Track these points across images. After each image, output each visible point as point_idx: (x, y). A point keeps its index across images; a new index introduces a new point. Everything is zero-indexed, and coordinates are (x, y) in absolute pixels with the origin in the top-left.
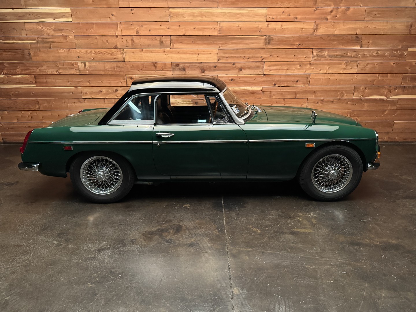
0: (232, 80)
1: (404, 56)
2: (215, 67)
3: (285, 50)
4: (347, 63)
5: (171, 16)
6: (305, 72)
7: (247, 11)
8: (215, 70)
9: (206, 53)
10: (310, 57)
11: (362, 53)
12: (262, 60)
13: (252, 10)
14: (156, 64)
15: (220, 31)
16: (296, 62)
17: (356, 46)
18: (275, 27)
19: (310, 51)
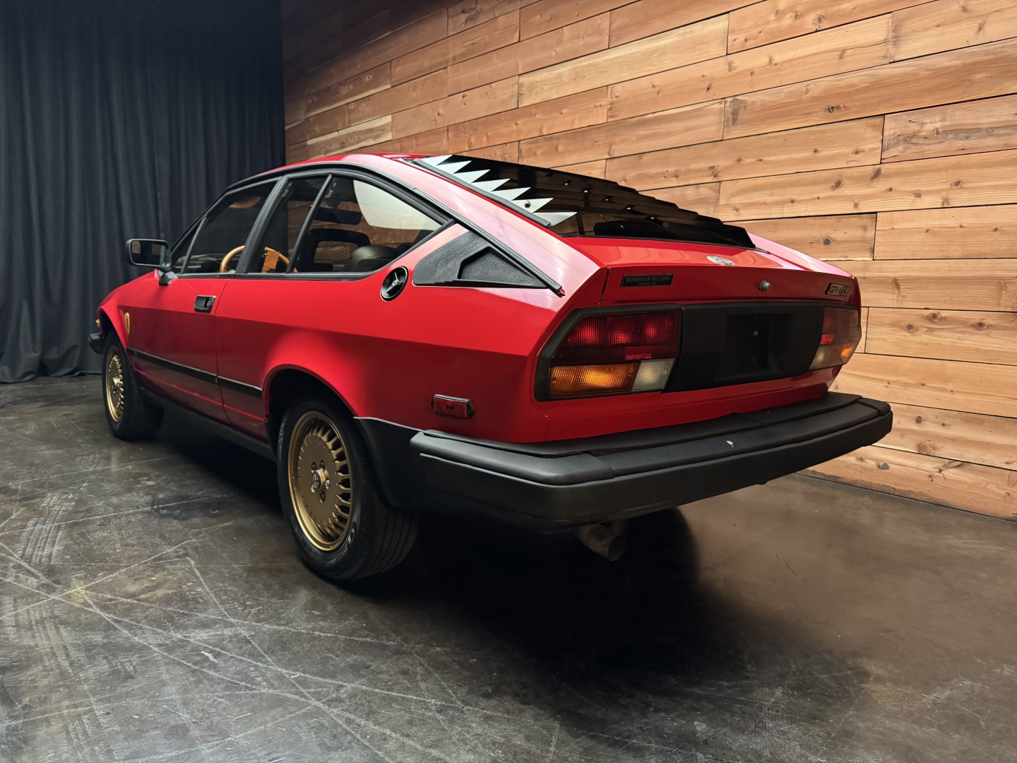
3: (783, 136)
5: (522, 94)
6: (856, 205)
7: (676, 39)
10: (874, 149)
13: (689, 30)
15: (612, 108)
16: (824, 174)
18: (749, 65)
19: (874, 126)
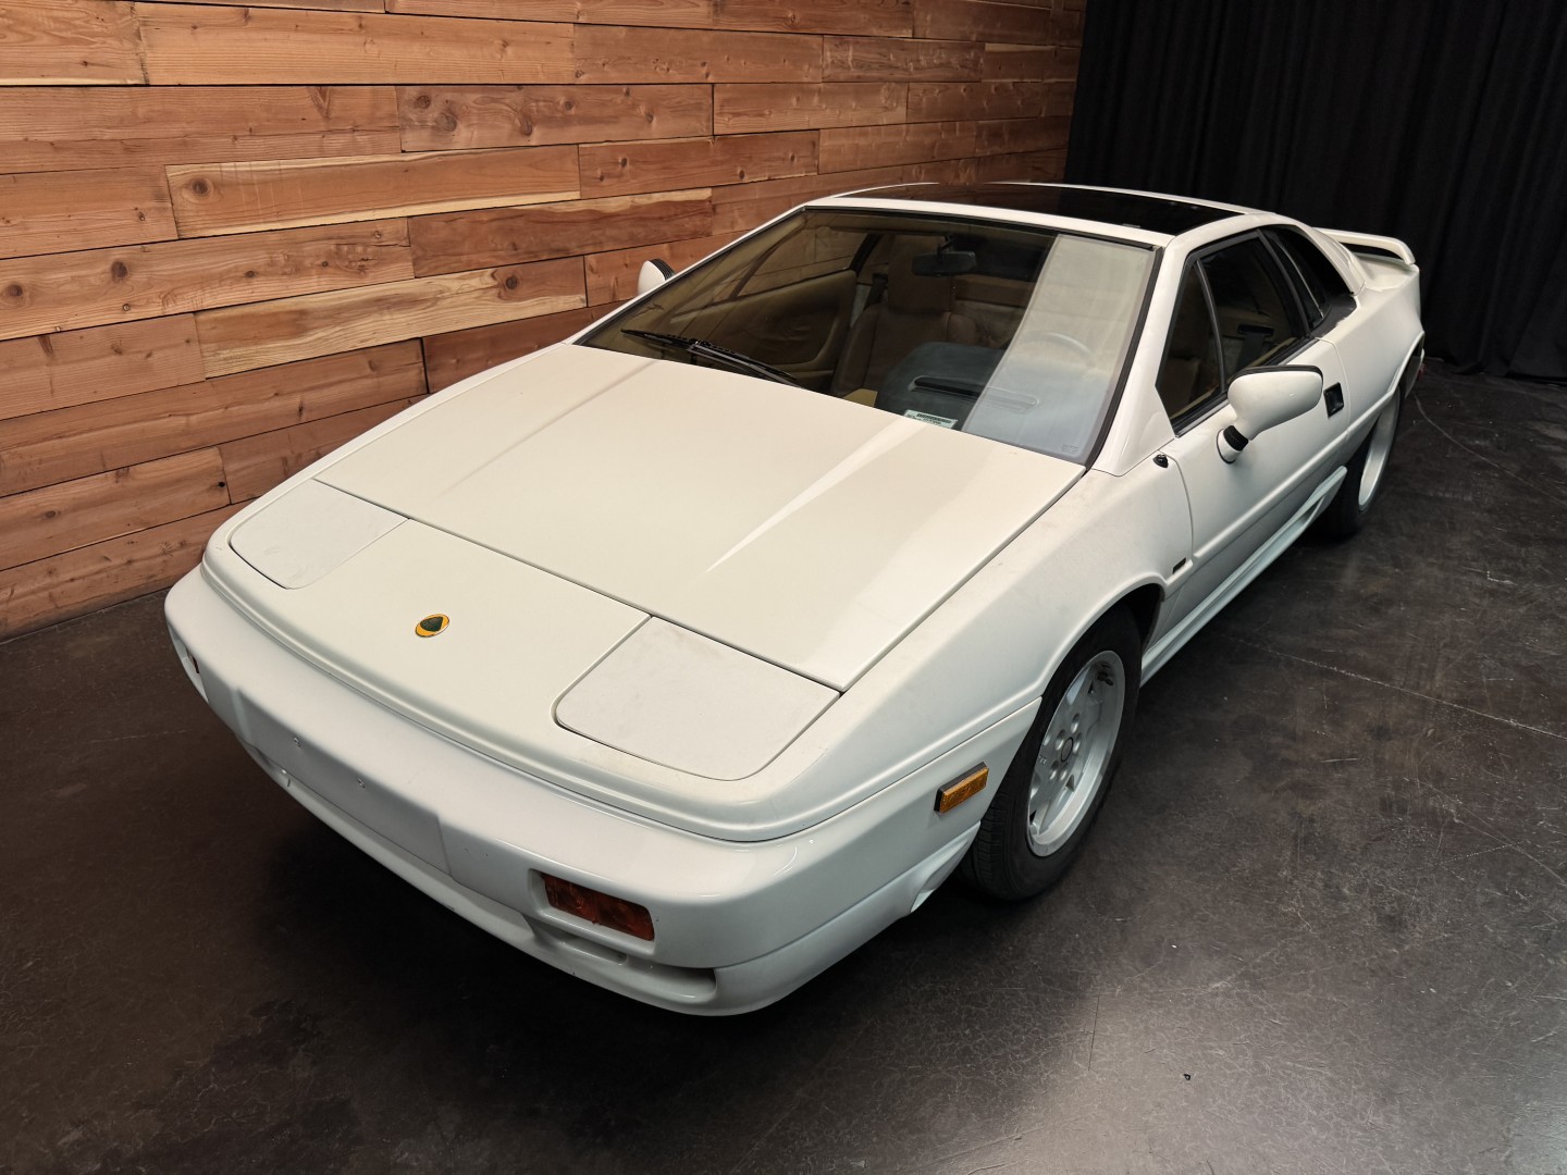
0: (624, 163)
2: (569, 105)
8: (566, 122)
9: (532, 38)
12: (707, 75)
14: (324, 96)
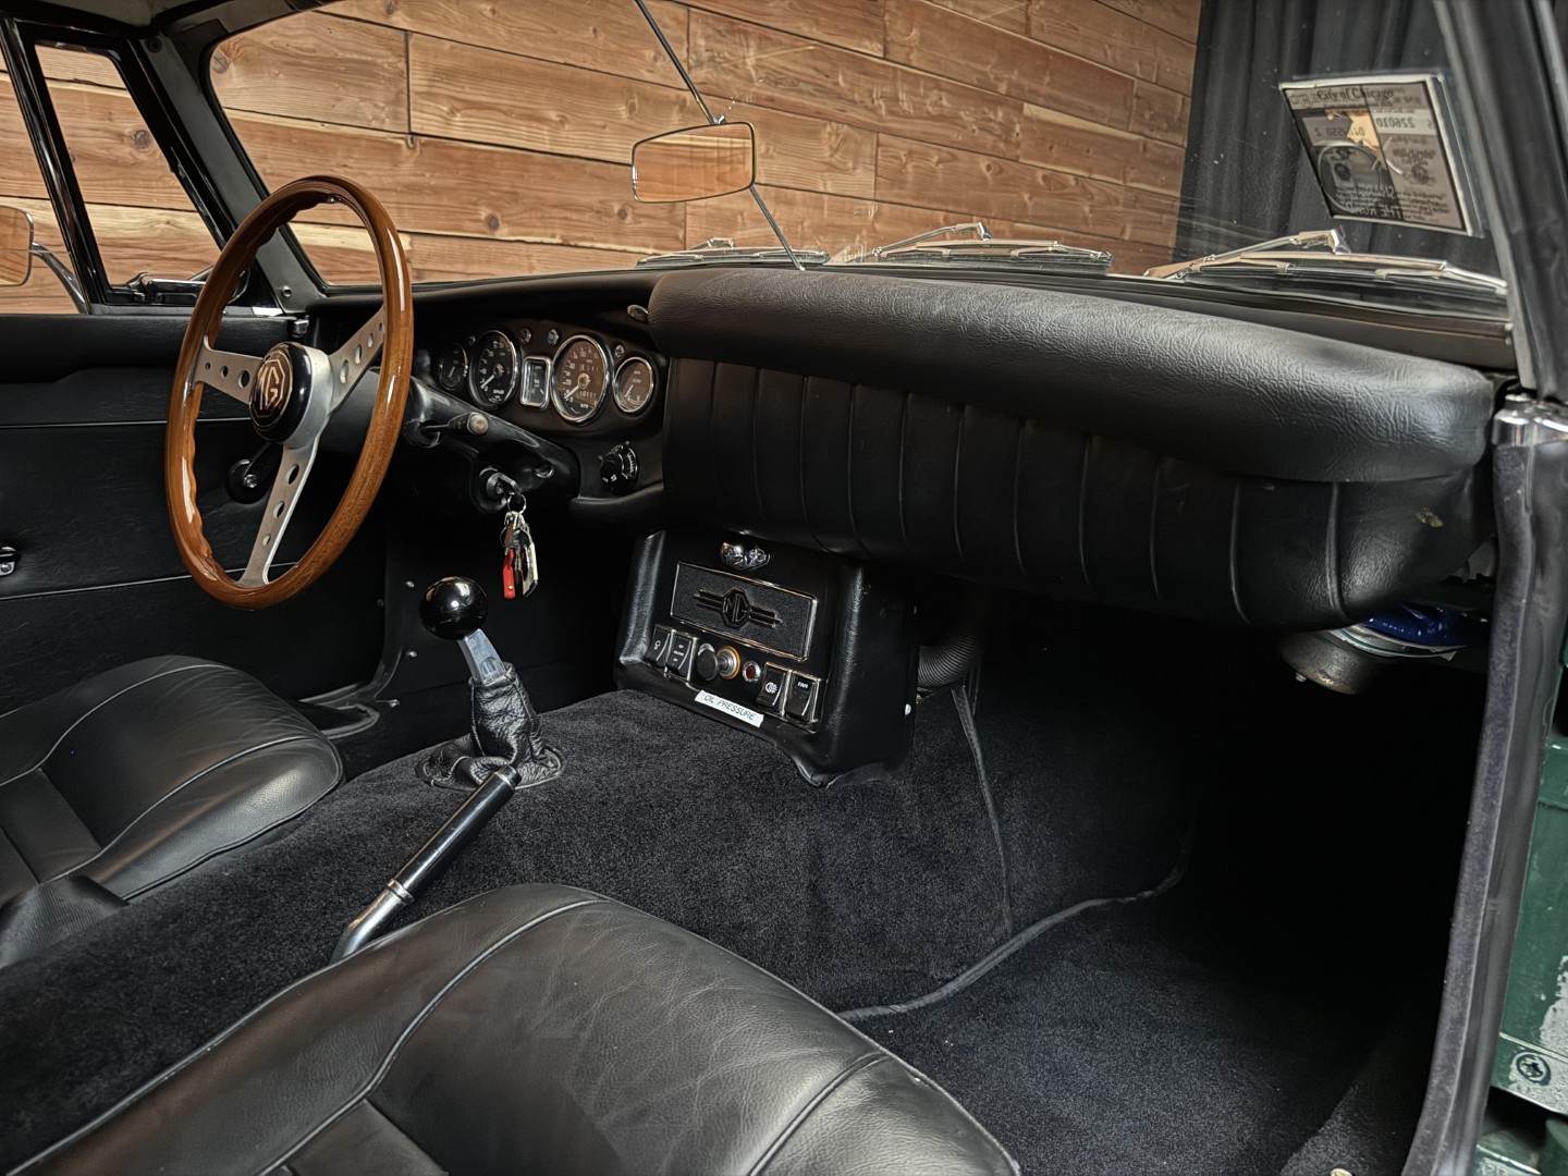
1: (1015, 135)
4: (838, 135)
11: (887, 89)
17: (867, 43)
